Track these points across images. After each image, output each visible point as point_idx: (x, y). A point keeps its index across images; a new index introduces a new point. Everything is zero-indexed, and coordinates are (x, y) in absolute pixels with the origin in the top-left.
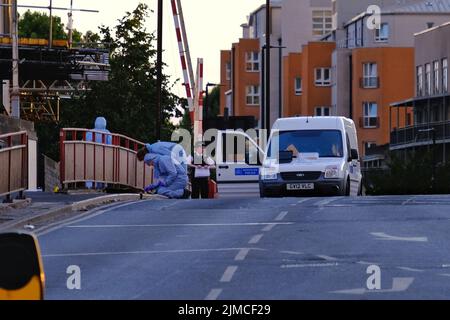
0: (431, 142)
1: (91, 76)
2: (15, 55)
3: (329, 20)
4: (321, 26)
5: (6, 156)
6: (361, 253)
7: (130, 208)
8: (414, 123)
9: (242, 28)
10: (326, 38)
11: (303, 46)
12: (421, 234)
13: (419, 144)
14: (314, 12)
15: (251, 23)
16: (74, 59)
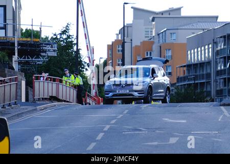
0: (194, 82)
1: (50, 54)
2: (16, 45)
3: (152, 32)
4: (148, 34)
5: (9, 86)
6: (157, 127)
7: (62, 109)
8: (186, 74)
9: (116, 35)
10: (150, 39)
11: (141, 42)
12: (184, 119)
13: (189, 83)
14: (146, 28)
15: (119, 33)
16: (42, 47)
